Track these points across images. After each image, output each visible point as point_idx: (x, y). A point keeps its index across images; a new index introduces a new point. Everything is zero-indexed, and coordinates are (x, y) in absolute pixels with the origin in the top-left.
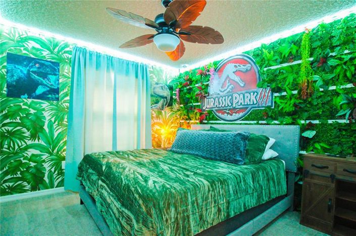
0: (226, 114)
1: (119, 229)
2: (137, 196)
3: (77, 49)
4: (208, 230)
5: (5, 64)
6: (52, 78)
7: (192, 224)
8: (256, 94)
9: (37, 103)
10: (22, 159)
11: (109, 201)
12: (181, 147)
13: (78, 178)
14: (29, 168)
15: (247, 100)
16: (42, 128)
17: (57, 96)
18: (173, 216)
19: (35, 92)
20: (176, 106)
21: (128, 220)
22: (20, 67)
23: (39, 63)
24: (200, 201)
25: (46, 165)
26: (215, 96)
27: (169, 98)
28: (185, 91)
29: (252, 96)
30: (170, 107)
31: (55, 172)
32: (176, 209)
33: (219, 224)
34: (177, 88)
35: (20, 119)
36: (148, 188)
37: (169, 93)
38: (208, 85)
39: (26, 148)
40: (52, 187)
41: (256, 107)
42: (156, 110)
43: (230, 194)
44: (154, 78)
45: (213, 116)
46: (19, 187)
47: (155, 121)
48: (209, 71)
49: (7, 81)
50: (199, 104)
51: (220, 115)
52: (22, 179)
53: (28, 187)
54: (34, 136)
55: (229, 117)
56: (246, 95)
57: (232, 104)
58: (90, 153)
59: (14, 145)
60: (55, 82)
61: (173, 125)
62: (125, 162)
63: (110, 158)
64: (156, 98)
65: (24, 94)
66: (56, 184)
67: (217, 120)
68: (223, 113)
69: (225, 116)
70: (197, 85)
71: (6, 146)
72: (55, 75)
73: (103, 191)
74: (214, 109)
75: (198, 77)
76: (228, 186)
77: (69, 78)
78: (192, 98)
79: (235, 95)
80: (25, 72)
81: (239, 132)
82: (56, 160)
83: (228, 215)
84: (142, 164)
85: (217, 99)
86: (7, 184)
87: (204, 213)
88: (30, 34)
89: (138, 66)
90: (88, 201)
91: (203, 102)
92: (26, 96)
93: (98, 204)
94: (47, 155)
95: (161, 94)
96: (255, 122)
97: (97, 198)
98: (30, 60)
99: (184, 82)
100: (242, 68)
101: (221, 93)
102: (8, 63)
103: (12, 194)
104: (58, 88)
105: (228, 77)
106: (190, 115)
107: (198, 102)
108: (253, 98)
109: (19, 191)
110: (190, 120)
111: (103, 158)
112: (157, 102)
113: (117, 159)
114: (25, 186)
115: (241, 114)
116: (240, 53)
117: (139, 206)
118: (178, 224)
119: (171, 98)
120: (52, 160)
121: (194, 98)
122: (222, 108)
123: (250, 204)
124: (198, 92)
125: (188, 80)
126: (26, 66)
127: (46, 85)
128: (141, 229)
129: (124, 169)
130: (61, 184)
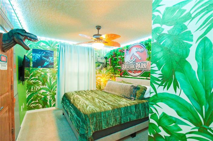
0: (132, 73)
1: (76, 125)
2: (82, 113)
3: (61, 44)
4: (110, 128)
5: (32, 54)
6: (51, 58)
7: (103, 124)
8: (146, 63)
9: (44, 70)
10: (38, 94)
11: (73, 114)
12: (108, 90)
13: (62, 103)
14: (41, 98)
15: (142, 66)
16: (47, 80)
17: (53, 66)
18: (95, 121)
19: (44, 65)
20: (109, 67)
21: (79, 121)
22: (37, 54)
23: (45, 52)
24: (107, 116)
25: (48, 97)
26: (127, 63)
27: (105, 63)
28: (113, 59)
29: (144, 65)
30: (105, 68)
31: (52, 100)
32: (96, 119)
33: (116, 126)
34: (109, 58)
35: (38, 77)
36: (87, 110)
37: (105, 61)
38: (124, 57)
39: (40, 90)
40: (51, 107)
41: (146, 70)
42: (98, 70)
43: (121, 114)
44: (97, 54)
45: (126, 73)
46: (37, 106)
47: (98, 75)
48: (124, 51)
49: (33, 61)
50: (120, 66)
51: (130, 73)
52: (38, 103)
53: (41, 106)
54: (43, 84)
55: (134, 75)
56: (142, 64)
57: (135, 68)
58: (67, 92)
59: (35, 88)
60: (52, 60)
61: (107, 77)
62: (81, 97)
63: (75, 95)
64: (98, 64)
65: (39, 66)
66: (52, 105)
67: (128, 75)
68: (131, 72)
69: (132, 74)
70: (119, 57)
71: (32, 89)
72: (52, 56)
73: (71, 110)
74: (127, 70)
75: (119, 53)
76: (121, 110)
77: (58, 57)
78: (116, 63)
79: (137, 64)
80: (40, 56)
81: (133, 85)
82: (53, 94)
83: (120, 123)
84: (88, 99)
85: (128, 65)
86: (33, 105)
87: (109, 121)
88: (41, 40)
89: (89, 49)
90: (66, 114)
91: (122, 66)
92: (40, 67)
93: (69, 115)
94: (49, 92)
95: (101, 62)
96: (146, 78)
97: (69, 113)
98: (41, 51)
99: (113, 55)
100: (140, 50)
101: (130, 62)
102: (33, 53)
103: (34, 109)
104: (53, 62)
105: (133, 54)
106: (116, 72)
107: (119, 66)
108: (145, 66)
109: (37, 108)
110: (116, 74)
111: (72, 95)
112: (99, 66)
113: (78, 96)
114: (40, 106)
115: (139, 73)
116: (139, 42)
117: (83, 116)
118: (97, 124)
119: (106, 63)
120: (51, 95)
121: (118, 63)
122: (130, 70)
123: (133, 118)
124: (119, 60)
125: (115, 54)
126: (40, 54)
127: (48, 62)
128: (83, 125)
129: (80, 101)
130: (54, 105)
